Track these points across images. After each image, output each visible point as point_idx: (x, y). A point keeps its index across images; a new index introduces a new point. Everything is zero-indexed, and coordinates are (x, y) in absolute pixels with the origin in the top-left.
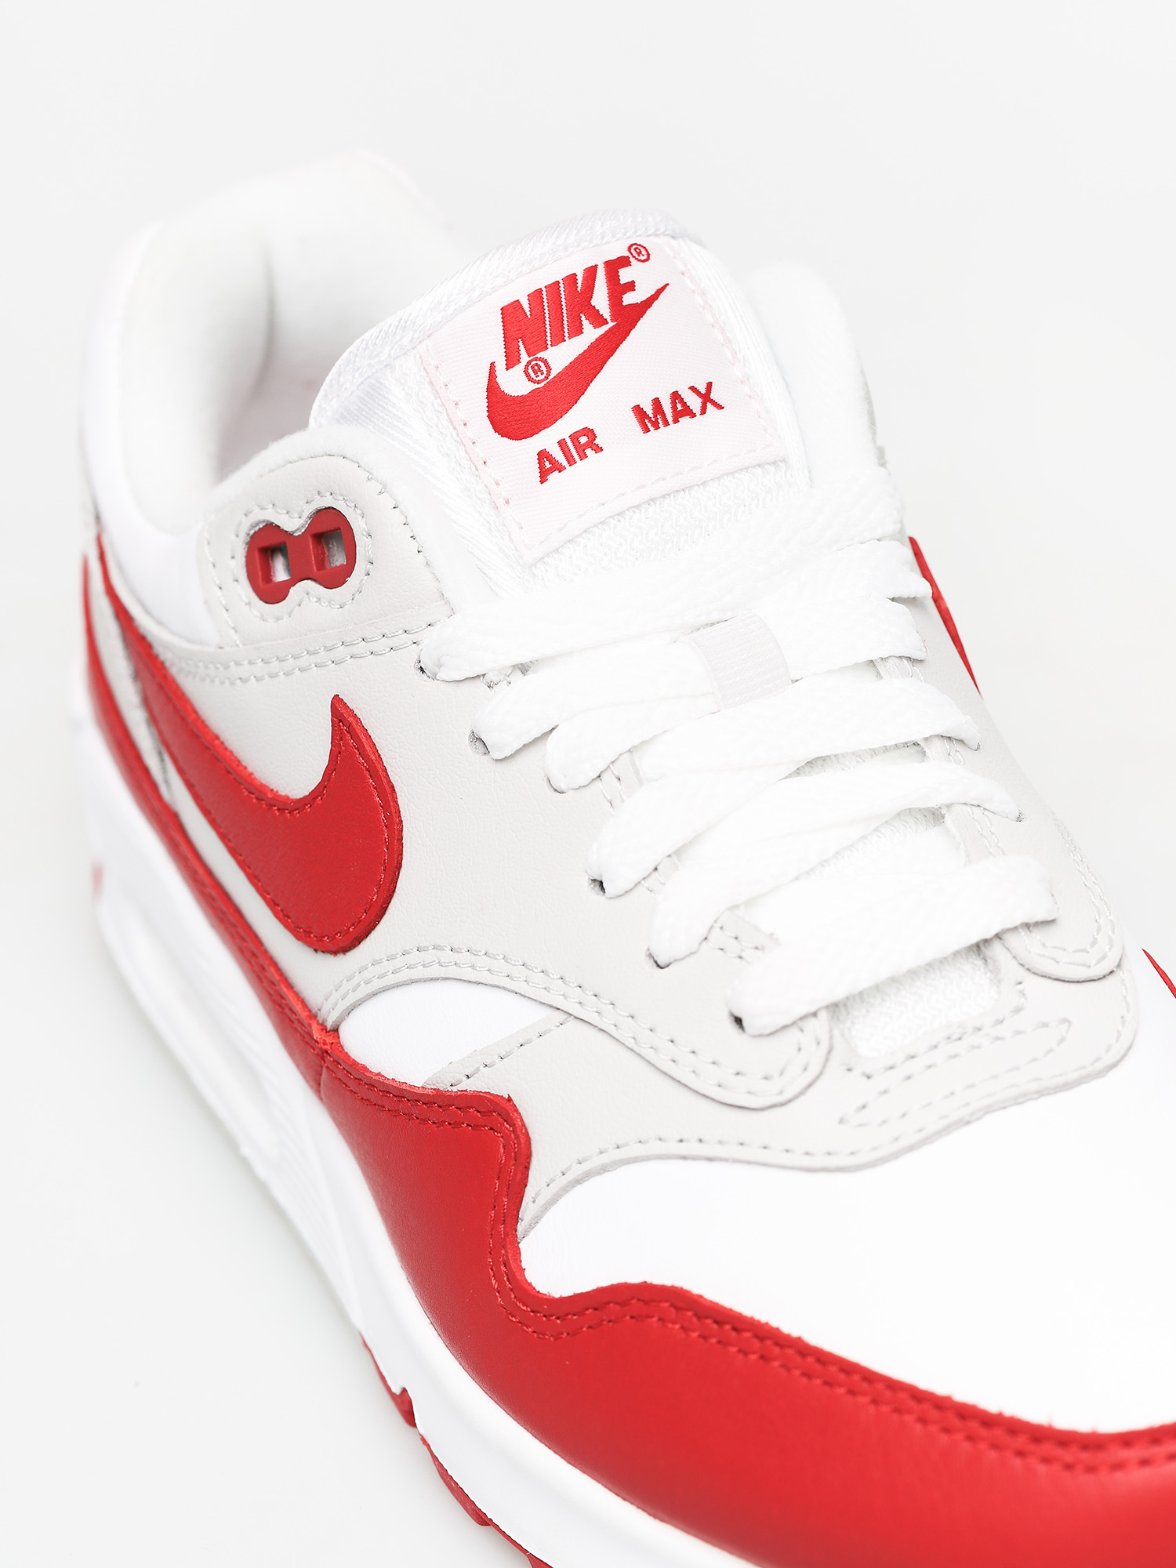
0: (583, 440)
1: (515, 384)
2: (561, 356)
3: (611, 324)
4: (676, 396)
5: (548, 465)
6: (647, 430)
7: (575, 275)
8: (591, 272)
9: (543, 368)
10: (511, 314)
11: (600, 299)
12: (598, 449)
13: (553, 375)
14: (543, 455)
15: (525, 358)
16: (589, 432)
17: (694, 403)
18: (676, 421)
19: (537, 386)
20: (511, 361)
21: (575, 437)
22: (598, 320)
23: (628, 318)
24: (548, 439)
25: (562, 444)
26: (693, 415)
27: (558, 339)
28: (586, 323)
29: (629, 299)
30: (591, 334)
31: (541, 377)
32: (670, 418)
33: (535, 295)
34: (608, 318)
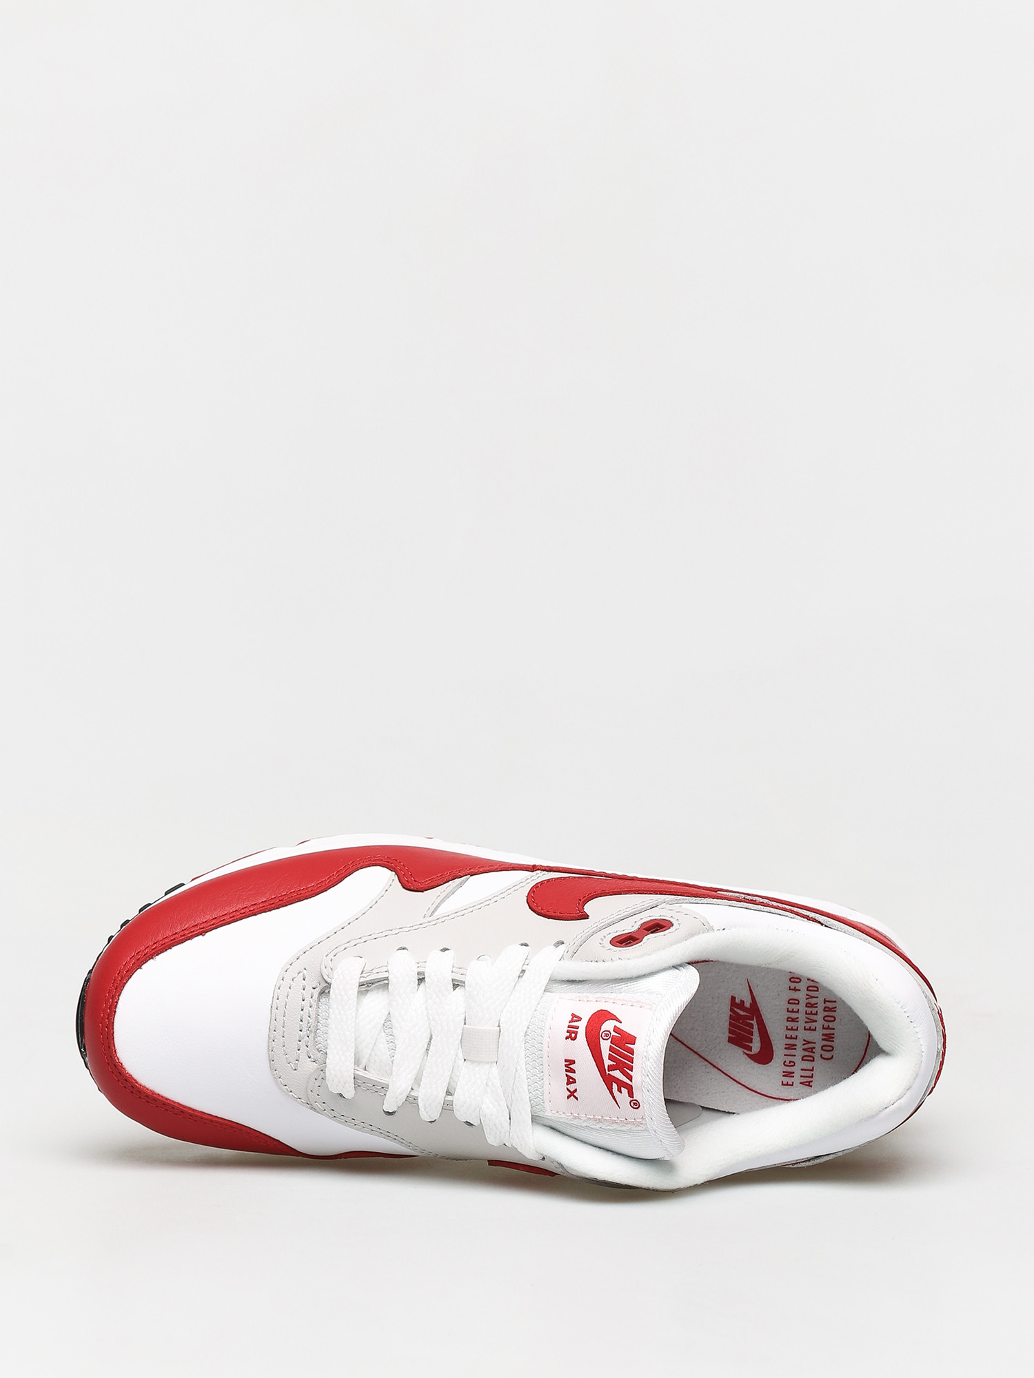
0: (573, 1035)
1: (608, 1026)
2: (605, 1046)
3: (607, 1072)
4: (575, 1081)
5: (575, 1018)
6: (566, 1061)
7: (632, 1071)
8: (630, 1078)
9: (606, 1038)
10: (632, 1040)
12: (567, 1038)
13: (601, 1039)
14: (580, 1019)
15: (613, 1033)
16: (574, 1039)
17: (572, 1087)
18: (567, 1075)
19: (601, 1031)
20: (616, 1029)
21: (576, 1033)
22: (611, 1068)
23: (609, 1081)
24: (582, 1025)
25: (578, 1028)
26: (567, 1084)
27: (611, 1049)
28: (612, 1063)
29: (615, 1086)
30: (607, 1062)
31: (603, 1034)
32: (568, 1073)
33: (632, 1052)
34: (610, 1073)
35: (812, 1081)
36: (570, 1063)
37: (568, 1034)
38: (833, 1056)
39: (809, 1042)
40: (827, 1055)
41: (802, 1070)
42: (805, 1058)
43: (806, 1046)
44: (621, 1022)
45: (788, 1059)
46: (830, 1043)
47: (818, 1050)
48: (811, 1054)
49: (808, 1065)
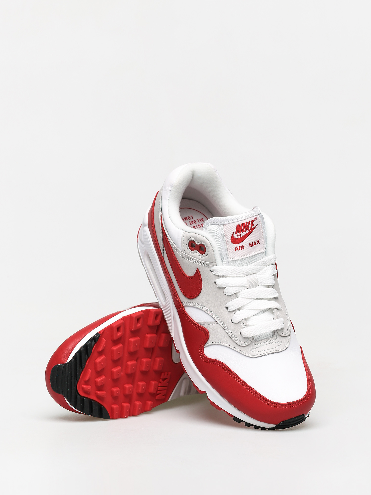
0: (242, 247)
1: (236, 236)
2: (243, 234)
3: (250, 231)
4: (255, 242)
5: (237, 249)
7: (247, 222)
8: (249, 222)
9: (240, 235)
11: (250, 227)
12: (244, 249)
13: (241, 237)
14: (236, 247)
15: (238, 233)
16: (243, 246)
17: (257, 243)
20: (236, 233)
22: (249, 230)
23: (252, 229)
24: (238, 245)
25: (239, 247)
26: (256, 245)
27: (243, 232)
28: (247, 230)
29: (253, 227)
30: (247, 232)
32: (253, 245)
33: (242, 224)
34: (250, 229)
35: (201, 219)
36: (251, 245)
37: (242, 249)
38: (191, 216)
39: (190, 223)
40: (191, 218)
41: (199, 222)
42: (195, 222)
43: (192, 224)
44: (233, 232)
45: (198, 227)
46: (187, 218)
47: (191, 220)
48: (193, 222)
49: (197, 221)
